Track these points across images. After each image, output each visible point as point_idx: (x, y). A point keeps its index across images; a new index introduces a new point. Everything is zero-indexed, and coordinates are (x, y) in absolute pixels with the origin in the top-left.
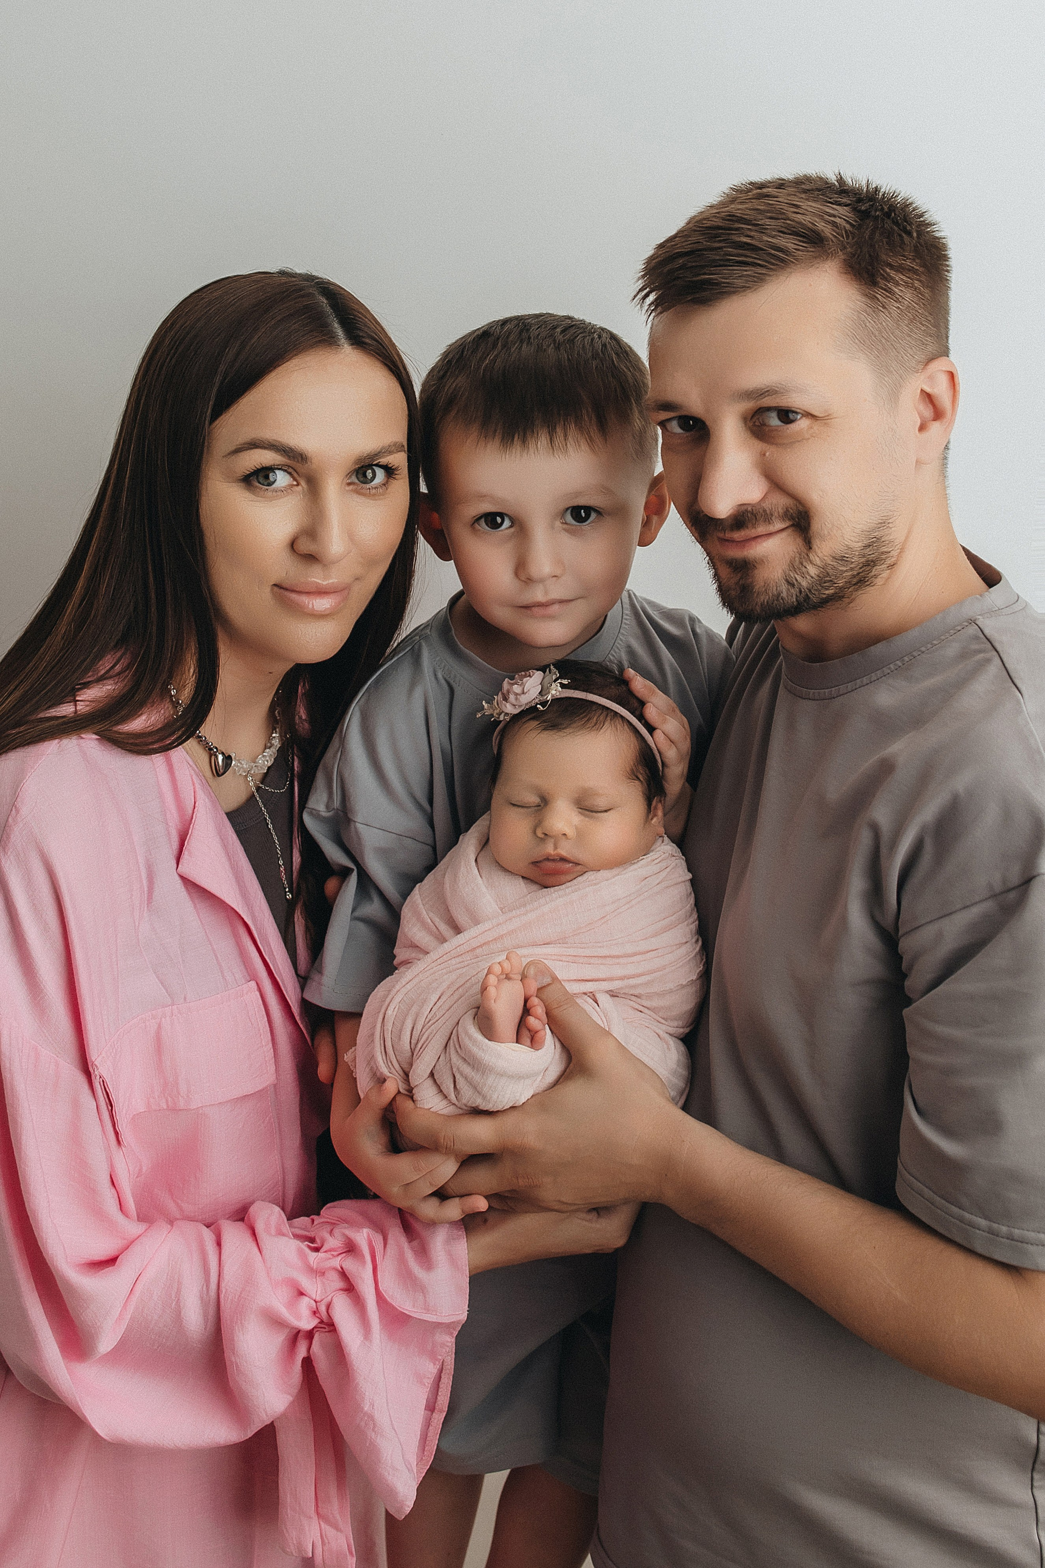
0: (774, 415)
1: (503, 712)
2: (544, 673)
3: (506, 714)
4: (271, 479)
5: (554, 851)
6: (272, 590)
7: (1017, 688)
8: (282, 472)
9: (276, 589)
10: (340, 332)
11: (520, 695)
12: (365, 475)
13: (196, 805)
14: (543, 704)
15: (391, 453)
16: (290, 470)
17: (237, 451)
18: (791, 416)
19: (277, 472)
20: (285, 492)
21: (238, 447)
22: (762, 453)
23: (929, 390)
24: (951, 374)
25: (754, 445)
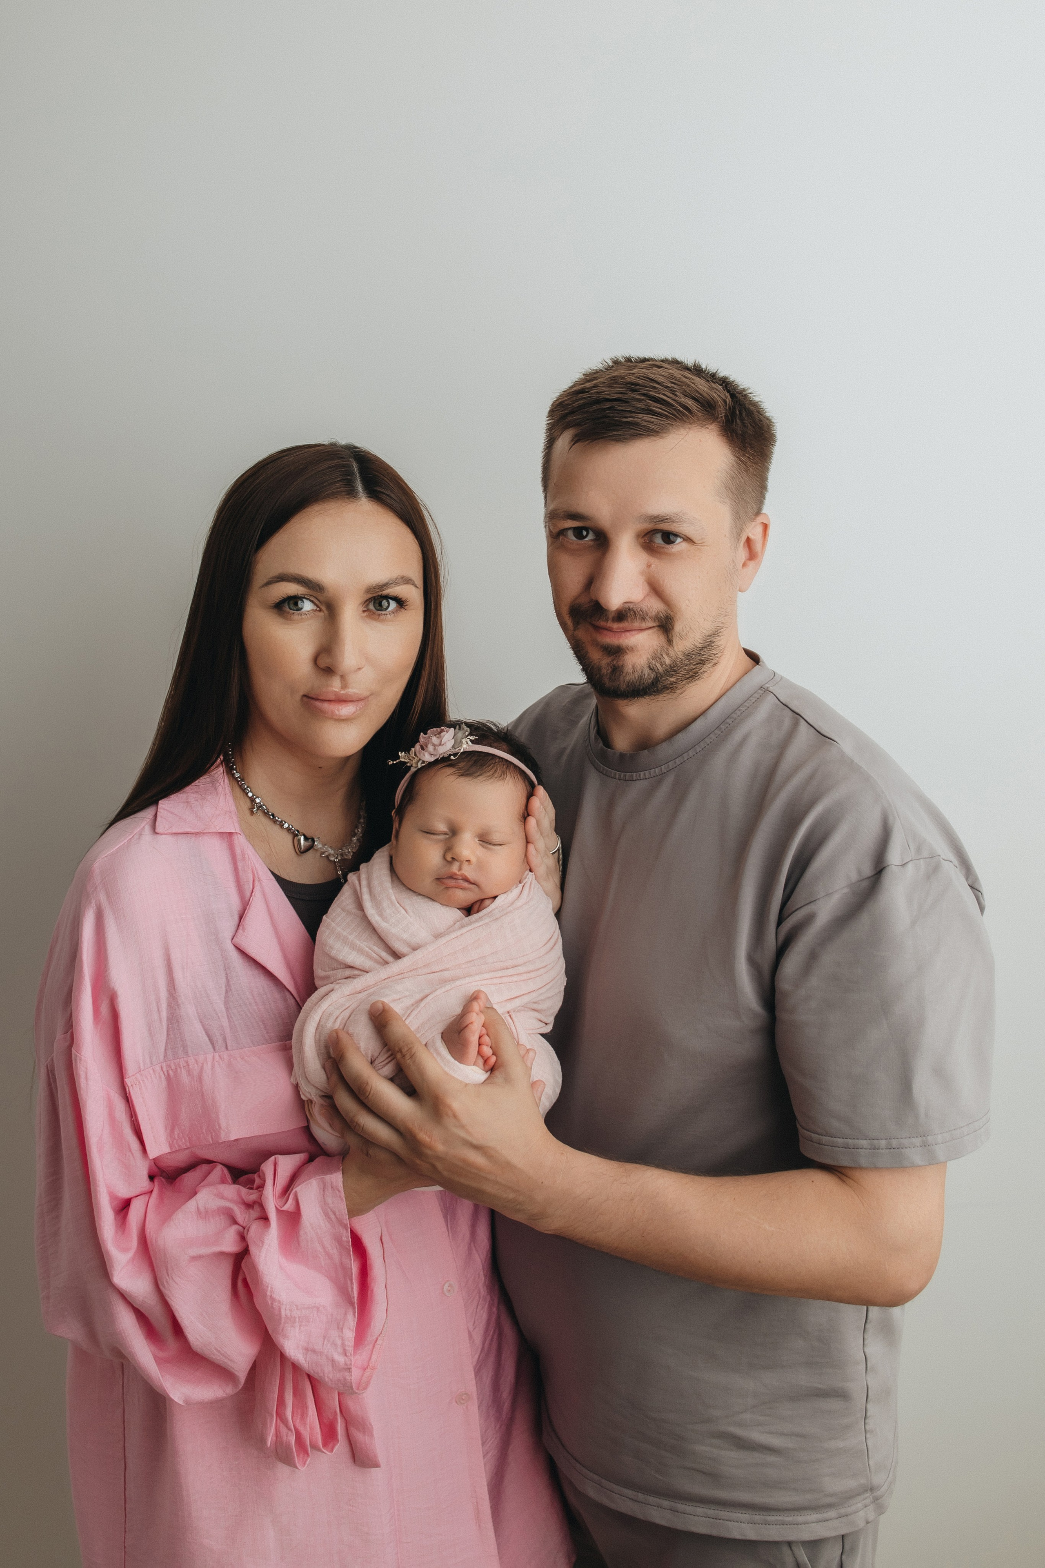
0: (659, 536)
1: (420, 759)
2: (455, 729)
3: (424, 762)
4: (300, 606)
5: (459, 871)
6: (302, 700)
7: (829, 738)
8: (308, 602)
9: (305, 699)
10: (360, 488)
11: (437, 746)
12: (380, 605)
13: (254, 890)
14: (455, 755)
15: (397, 584)
16: (312, 599)
17: (269, 583)
18: (672, 538)
19: (305, 600)
20: (308, 615)
21: (270, 580)
22: (649, 564)
23: (751, 536)
24: (765, 527)
25: (643, 557)
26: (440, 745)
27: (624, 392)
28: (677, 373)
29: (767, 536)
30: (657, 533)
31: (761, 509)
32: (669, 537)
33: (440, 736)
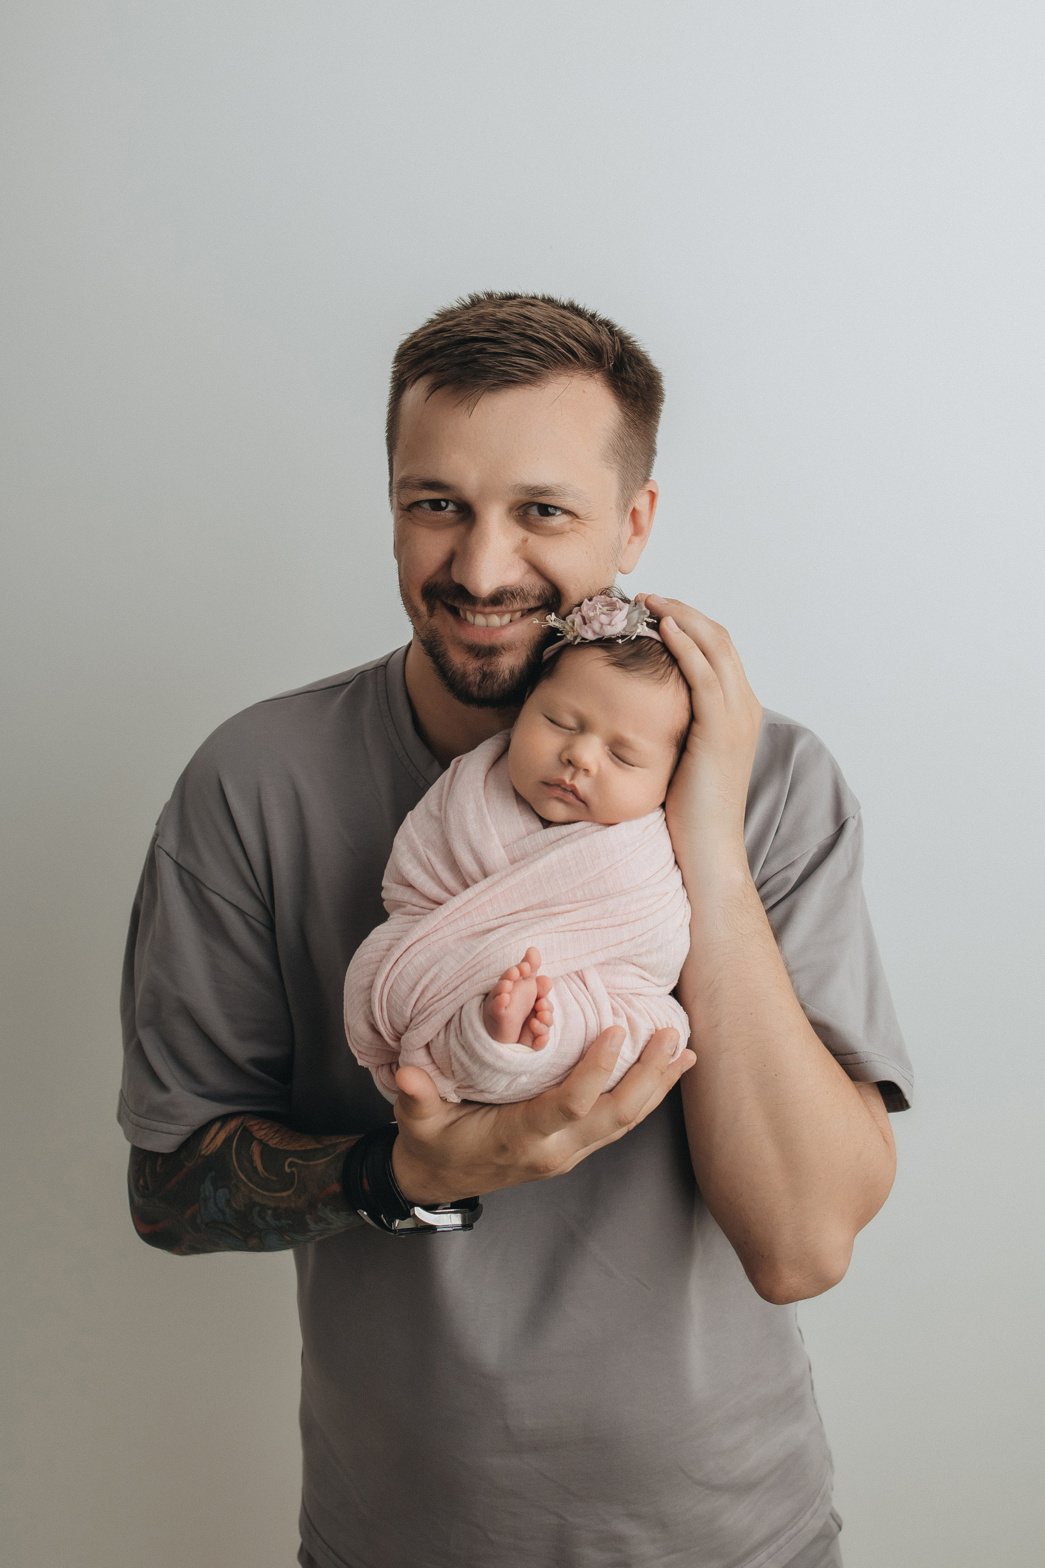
0: (535, 508)
14: (624, 638)
18: (550, 510)
22: (525, 540)
23: (638, 507)
24: (653, 495)
25: (520, 533)
26: (609, 624)
27: (496, 330)
28: (555, 313)
29: (654, 509)
30: (533, 506)
31: (649, 475)
32: (545, 510)
33: (611, 615)
